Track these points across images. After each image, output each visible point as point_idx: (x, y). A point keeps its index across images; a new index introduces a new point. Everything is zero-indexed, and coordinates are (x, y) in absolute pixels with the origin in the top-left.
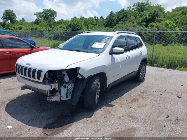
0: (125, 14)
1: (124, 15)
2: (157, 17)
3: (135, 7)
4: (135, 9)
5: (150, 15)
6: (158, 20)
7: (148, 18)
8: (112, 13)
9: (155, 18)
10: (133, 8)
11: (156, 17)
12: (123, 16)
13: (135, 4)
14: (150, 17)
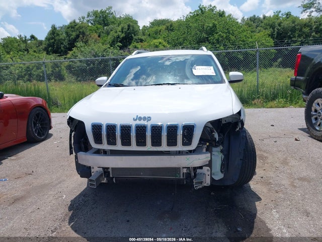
0: (81, 30)
1: (80, 32)
2: (135, 35)
3: (91, 18)
4: (92, 22)
5: (122, 32)
6: (136, 39)
7: (121, 37)
8: (54, 28)
9: (132, 37)
10: (88, 19)
11: (133, 35)
12: (78, 33)
13: (91, 14)
14: (123, 35)
